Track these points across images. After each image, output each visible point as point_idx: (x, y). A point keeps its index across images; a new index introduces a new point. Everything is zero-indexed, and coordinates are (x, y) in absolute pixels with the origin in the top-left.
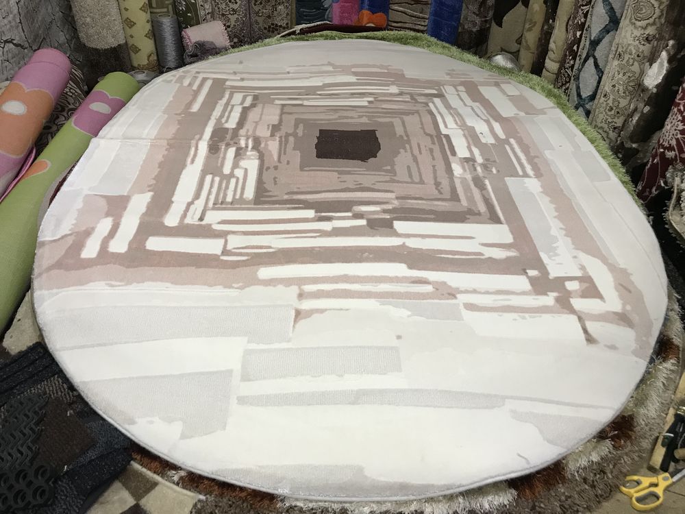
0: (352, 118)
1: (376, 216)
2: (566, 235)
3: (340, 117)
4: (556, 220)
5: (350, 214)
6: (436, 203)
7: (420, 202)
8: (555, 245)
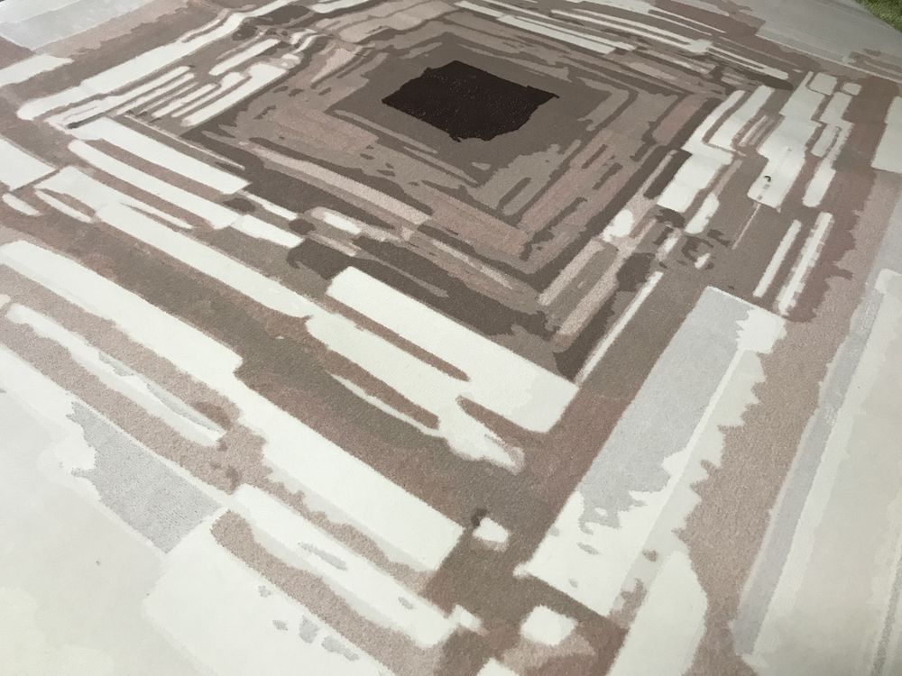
0: (542, 62)
1: (333, 243)
2: (698, 488)
3: (523, 56)
4: (720, 437)
5: (291, 216)
6: (488, 271)
7: (457, 254)
8: (635, 495)
